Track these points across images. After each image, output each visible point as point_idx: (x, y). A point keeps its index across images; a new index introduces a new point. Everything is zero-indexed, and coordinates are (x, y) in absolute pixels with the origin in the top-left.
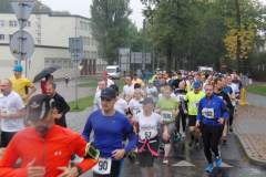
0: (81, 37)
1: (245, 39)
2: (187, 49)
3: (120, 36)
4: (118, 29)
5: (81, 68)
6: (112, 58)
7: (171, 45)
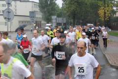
0: (35, 11)
1: (108, 11)
2: (82, 16)
3: (52, 10)
4: (51, 7)
5: (35, 25)
6: (49, 20)
7: (75, 14)
